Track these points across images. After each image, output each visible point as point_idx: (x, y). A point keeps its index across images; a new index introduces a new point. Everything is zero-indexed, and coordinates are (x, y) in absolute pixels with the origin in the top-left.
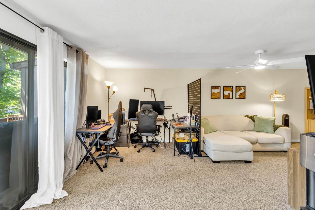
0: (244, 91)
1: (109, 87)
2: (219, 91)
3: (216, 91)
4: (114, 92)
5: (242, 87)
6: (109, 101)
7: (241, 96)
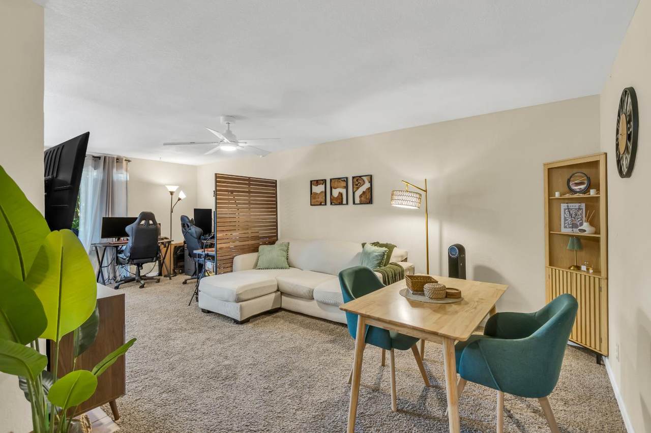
0: (369, 186)
1: (172, 193)
2: (324, 190)
3: (319, 189)
4: (179, 199)
5: (364, 178)
6: (172, 212)
7: (363, 199)
